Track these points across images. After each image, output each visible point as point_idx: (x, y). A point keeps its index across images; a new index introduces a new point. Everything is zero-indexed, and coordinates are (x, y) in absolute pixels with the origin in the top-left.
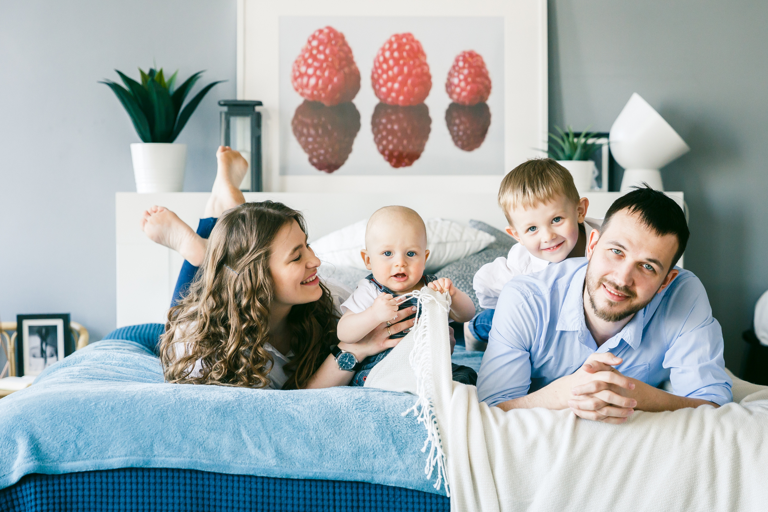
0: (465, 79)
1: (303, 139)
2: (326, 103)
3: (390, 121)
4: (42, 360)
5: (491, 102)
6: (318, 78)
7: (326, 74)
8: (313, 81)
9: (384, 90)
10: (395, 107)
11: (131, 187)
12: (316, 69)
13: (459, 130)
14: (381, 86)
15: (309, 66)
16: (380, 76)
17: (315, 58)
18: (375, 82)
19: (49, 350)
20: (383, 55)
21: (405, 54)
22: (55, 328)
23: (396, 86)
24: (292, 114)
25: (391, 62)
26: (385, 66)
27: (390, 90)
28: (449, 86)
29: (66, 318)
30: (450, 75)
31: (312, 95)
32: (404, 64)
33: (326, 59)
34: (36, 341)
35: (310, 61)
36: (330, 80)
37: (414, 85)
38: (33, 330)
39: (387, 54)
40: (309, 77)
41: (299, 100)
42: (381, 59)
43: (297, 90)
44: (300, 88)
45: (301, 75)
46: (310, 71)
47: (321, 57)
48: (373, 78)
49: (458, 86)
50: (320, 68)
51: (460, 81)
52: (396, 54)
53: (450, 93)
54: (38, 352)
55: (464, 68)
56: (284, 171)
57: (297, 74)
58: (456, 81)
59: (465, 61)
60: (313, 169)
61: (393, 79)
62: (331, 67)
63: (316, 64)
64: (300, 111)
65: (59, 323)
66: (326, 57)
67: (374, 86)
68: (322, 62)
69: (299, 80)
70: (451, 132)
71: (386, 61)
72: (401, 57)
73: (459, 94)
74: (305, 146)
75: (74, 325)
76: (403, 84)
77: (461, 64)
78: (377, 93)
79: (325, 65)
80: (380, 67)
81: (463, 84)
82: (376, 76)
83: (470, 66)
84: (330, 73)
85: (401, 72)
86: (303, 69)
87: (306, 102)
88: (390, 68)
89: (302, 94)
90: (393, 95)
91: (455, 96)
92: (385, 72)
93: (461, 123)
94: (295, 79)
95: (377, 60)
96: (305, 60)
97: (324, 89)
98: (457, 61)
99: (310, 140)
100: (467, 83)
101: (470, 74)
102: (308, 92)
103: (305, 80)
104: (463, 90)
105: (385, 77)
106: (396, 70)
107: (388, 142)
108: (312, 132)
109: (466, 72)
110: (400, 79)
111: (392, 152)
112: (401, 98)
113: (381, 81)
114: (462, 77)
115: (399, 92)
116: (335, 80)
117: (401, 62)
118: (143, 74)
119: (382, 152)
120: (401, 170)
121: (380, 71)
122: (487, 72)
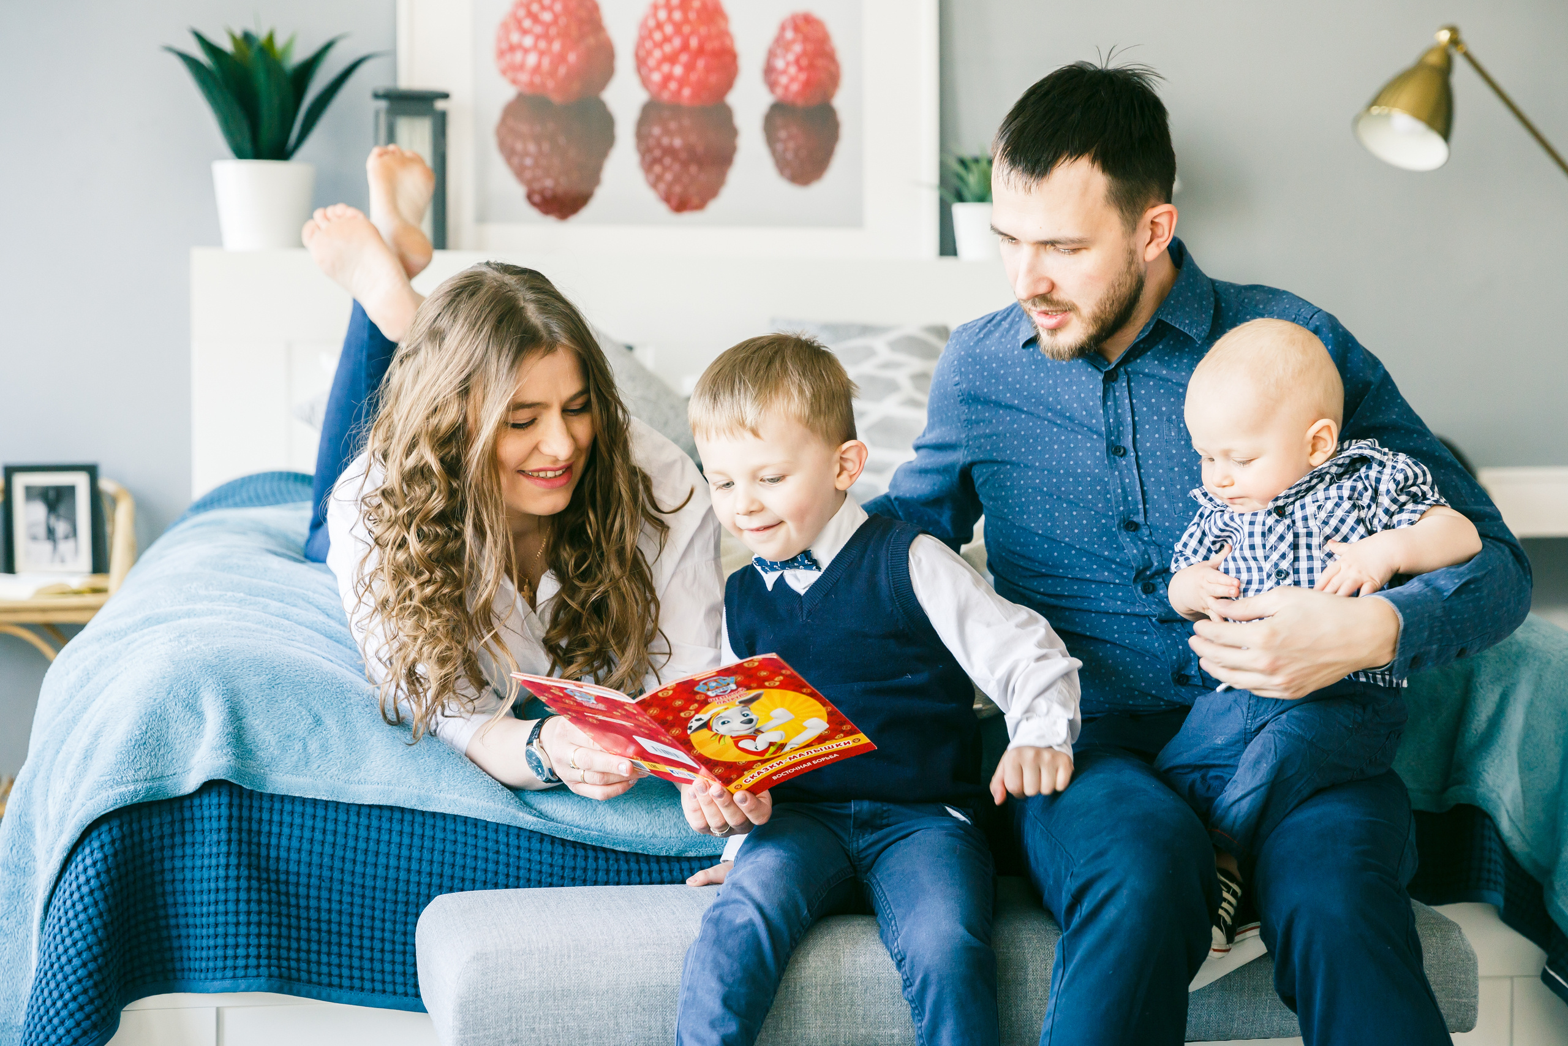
0: (797, 61)
1: (516, 160)
2: (556, 99)
3: (667, 132)
4: (46, 547)
5: (841, 102)
6: (542, 53)
7: (556, 46)
8: (532, 59)
9: (656, 77)
10: (676, 109)
11: (213, 237)
12: (538, 37)
13: (785, 150)
14: (651, 70)
15: (525, 32)
16: (649, 53)
17: (535, 18)
18: (641, 62)
19: (61, 527)
20: (655, 15)
21: (692, 16)
22: (71, 490)
23: (678, 70)
24: (494, 114)
25: (669, 29)
26: (658, 36)
27: (667, 78)
28: (769, 72)
29: (92, 471)
30: (771, 55)
31: (531, 84)
32: (692, 33)
33: (555, 21)
34: (39, 510)
35: (527, 23)
36: (562, 58)
37: (708, 70)
38: (31, 493)
39: (662, 15)
40: (526, 51)
41: (507, 92)
42: (652, 23)
43: (504, 72)
44: (510, 71)
45: (512, 48)
46: (528, 41)
47: (547, 17)
48: (637, 56)
49: (784, 72)
50: (546, 36)
51: (788, 64)
52: (677, 16)
53: (772, 85)
54: (42, 531)
55: (793, 41)
56: (482, 218)
57: (504, 46)
58: (780, 64)
59: (796, 29)
60: (534, 213)
61: (672, 59)
62: (564, 35)
63: (538, 29)
64: (511, 111)
65: (81, 482)
66: (556, 17)
67: (639, 69)
68: (547, 26)
69: (508, 57)
70: (774, 152)
71: (659, 26)
72: (686, 20)
73: (786, 88)
74: (519, 172)
75: (106, 485)
76: (689, 67)
77: (789, 35)
78: (645, 82)
79: (553, 31)
80: (650, 36)
81: (793, 70)
82: (642, 53)
83: (806, 39)
84: (563, 46)
85: (685, 47)
86: (515, 37)
87: (521, 98)
88: (667, 39)
89: (514, 82)
90: (673, 86)
91: (780, 91)
92: (659, 45)
93: (791, 137)
94: (501, 54)
95: (644, 25)
96: (519, 22)
97: (553, 73)
98: (783, 28)
99: (528, 161)
100: (800, 69)
101: (804, 53)
102: (524, 77)
103: (518, 57)
104: (791, 80)
105: (657, 54)
106: (677, 42)
107: (666, 169)
108: (532, 148)
109: (798, 48)
110: (684, 58)
111: (670, 185)
112: (686, 92)
113: (652, 62)
114: (791, 57)
115: (682, 82)
116: (572, 57)
117: (686, 29)
118: (233, 38)
119: (654, 185)
120: (687, 216)
121: (648, 45)
122: (833, 51)
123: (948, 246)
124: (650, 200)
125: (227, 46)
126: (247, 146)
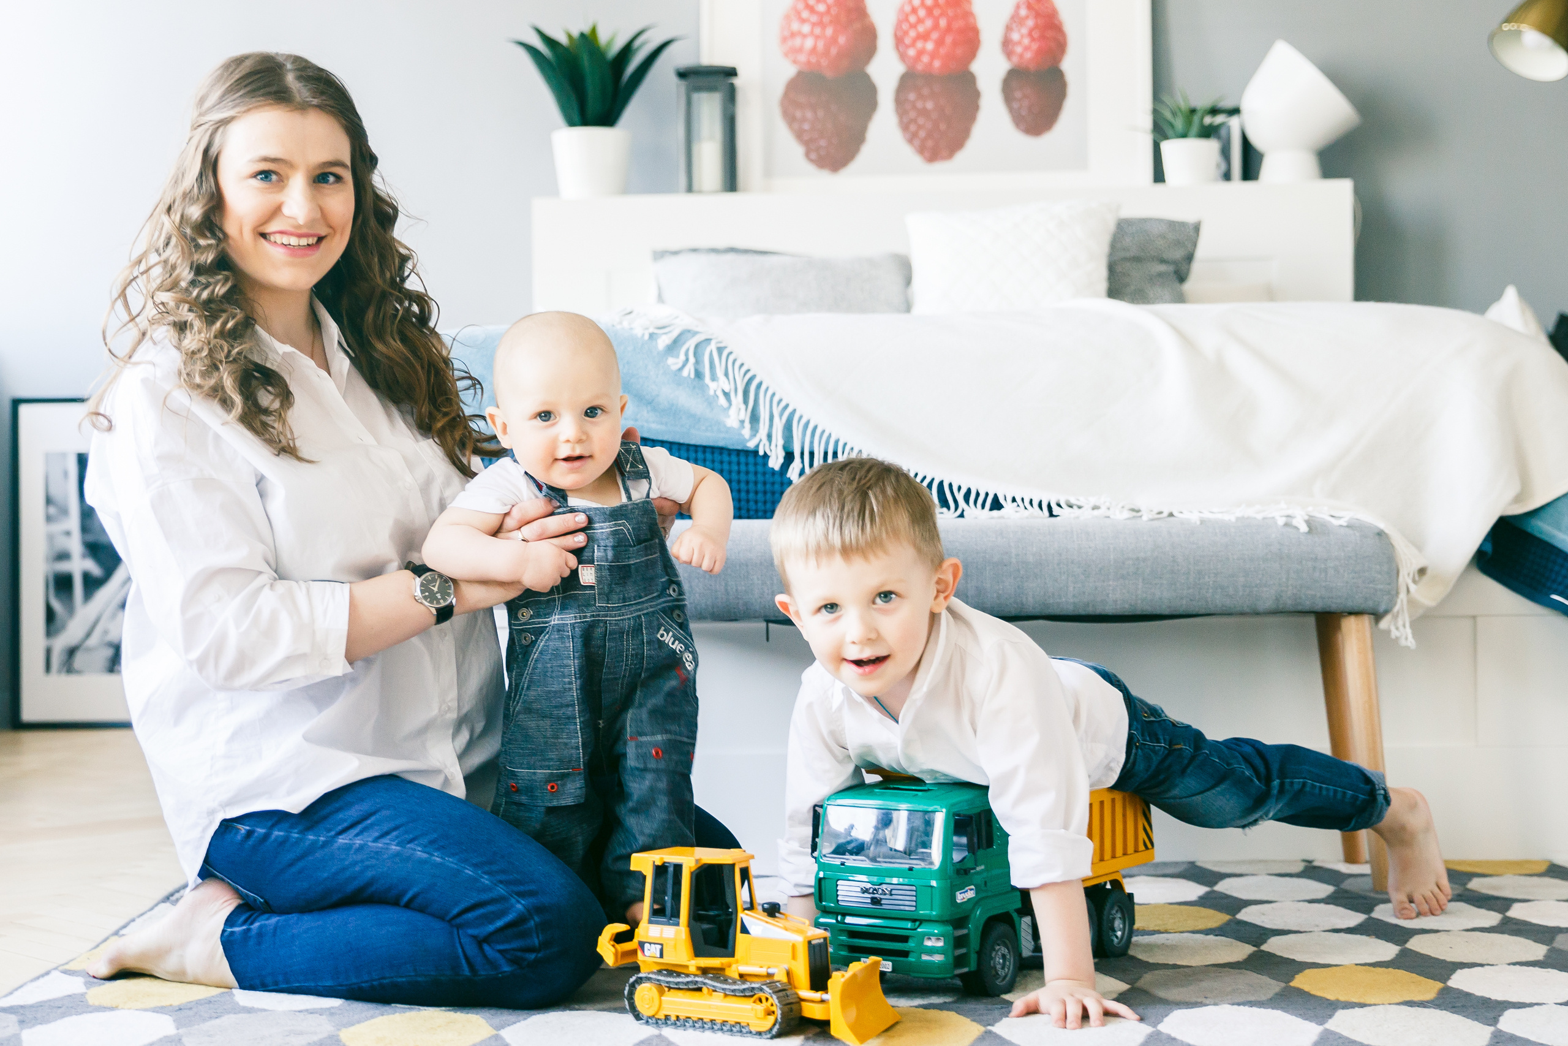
0: (1030, 34)
1: (796, 126)
2: (829, 74)
3: (921, 97)
5: (1068, 65)
6: (817, 37)
7: (829, 31)
8: (809, 43)
9: (912, 52)
10: (928, 77)
11: (552, 189)
12: (814, 25)
13: (1021, 107)
14: (907, 47)
15: (803, 21)
16: (906, 33)
17: (811, 9)
18: (899, 41)
20: (910, 2)
21: (941, 1)
23: (930, 46)
24: (780, 90)
25: (922, 13)
26: (913, 19)
27: (921, 53)
28: (1007, 45)
30: (1008, 29)
31: (809, 62)
32: (941, 15)
33: (828, 11)
35: (805, 14)
36: (834, 40)
37: (955, 44)
39: (916, 2)
40: (804, 36)
41: (789, 71)
42: (908, 9)
43: (786, 55)
44: (792, 53)
45: (793, 35)
46: (806, 29)
47: (821, 8)
48: (896, 35)
49: (1019, 43)
50: (820, 24)
51: (1022, 36)
52: (928, 2)
53: (1009, 54)
55: (1027, 17)
56: (768, 172)
57: (786, 33)
58: (1015, 36)
59: (1029, 7)
60: (811, 168)
61: (925, 37)
62: (835, 21)
63: (814, 19)
64: (792, 86)
66: (829, 8)
67: (897, 47)
68: (821, 15)
69: (790, 42)
70: (1011, 110)
71: (914, 10)
72: (936, 5)
73: (1021, 56)
74: (799, 135)
76: (940, 43)
77: (1023, 12)
78: (903, 57)
79: (826, 19)
80: (907, 20)
81: (1026, 41)
82: (900, 34)
83: (1037, 15)
84: (835, 31)
85: (936, 26)
86: (795, 26)
87: (800, 74)
88: (920, 21)
89: (795, 62)
90: (925, 59)
91: (1015, 59)
92: (913, 26)
93: (1025, 96)
94: (784, 40)
95: (901, 10)
96: (798, 13)
97: (826, 53)
98: (1018, 7)
99: (806, 126)
100: (1033, 39)
101: (1036, 27)
102: (802, 58)
103: (798, 41)
104: (1026, 48)
105: (912, 34)
106: (929, 23)
107: (920, 127)
108: (809, 115)
109: (1030, 23)
110: (935, 35)
111: (924, 141)
112: (937, 64)
113: (907, 41)
114: (1024, 31)
115: (933, 55)
116: (842, 40)
117: (937, 12)
118: (570, 37)
119: (910, 141)
120: (940, 166)
121: (905, 26)
122: (1061, 23)
123: (1159, 176)
124: (907, 153)
125: (563, 40)
126: (576, 118)
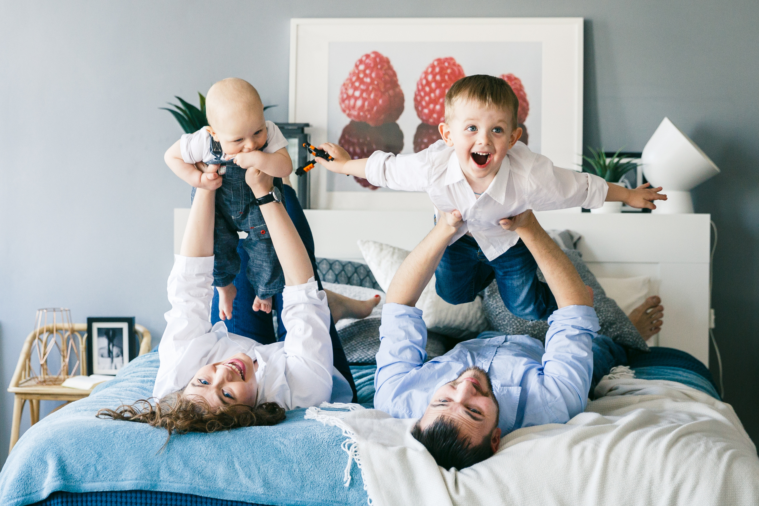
2: (371, 124)
4: (109, 360)
5: (529, 123)
6: (364, 100)
7: (372, 96)
8: (359, 103)
9: (426, 111)
12: (362, 91)
14: (423, 108)
15: (356, 89)
16: (422, 98)
17: (362, 81)
18: (418, 103)
19: (115, 351)
20: (426, 78)
21: (446, 77)
22: (121, 330)
23: (438, 107)
25: (433, 85)
26: (427, 89)
27: (432, 112)
29: (131, 321)
31: (358, 116)
33: (372, 83)
35: (357, 84)
36: (375, 102)
38: (101, 332)
39: (430, 77)
40: (356, 99)
41: (346, 121)
42: (424, 82)
43: (344, 111)
44: (347, 110)
45: (349, 97)
46: (357, 94)
47: (368, 80)
48: (415, 100)
50: (367, 90)
52: (438, 78)
54: (106, 352)
56: (331, 188)
57: (345, 96)
60: (358, 185)
61: (435, 101)
62: (377, 89)
63: (362, 87)
64: (347, 130)
65: (124, 326)
66: (372, 80)
67: (416, 108)
68: (368, 85)
69: (347, 102)
71: (428, 84)
72: (443, 80)
75: (138, 327)
78: (420, 114)
79: (371, 88)
80: (423, 89)
82: (419, 98)
84: (376, 95)
86: (350, 92)
87: (352, 122)
88: (432, 91)
89: (349, 115)
90: (435, 116)
92: (428, 94)
94: (343, 100)
95: (420, 83)
96: (353, 83)
97: (370, 110)
102: (355, 113)
103: (352, 102)
105: (427, 99)
106: (438, 92)
113: (424, 103)
116: (380, 102)
117: (443, 85)
121: (422, 94)
122: (525, 94)
